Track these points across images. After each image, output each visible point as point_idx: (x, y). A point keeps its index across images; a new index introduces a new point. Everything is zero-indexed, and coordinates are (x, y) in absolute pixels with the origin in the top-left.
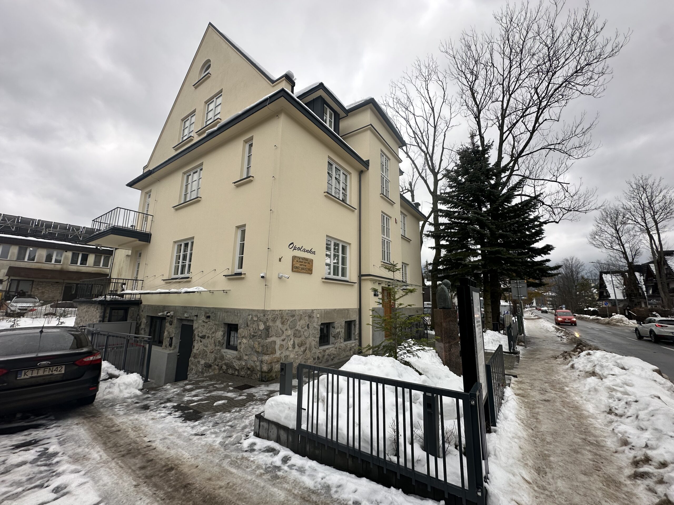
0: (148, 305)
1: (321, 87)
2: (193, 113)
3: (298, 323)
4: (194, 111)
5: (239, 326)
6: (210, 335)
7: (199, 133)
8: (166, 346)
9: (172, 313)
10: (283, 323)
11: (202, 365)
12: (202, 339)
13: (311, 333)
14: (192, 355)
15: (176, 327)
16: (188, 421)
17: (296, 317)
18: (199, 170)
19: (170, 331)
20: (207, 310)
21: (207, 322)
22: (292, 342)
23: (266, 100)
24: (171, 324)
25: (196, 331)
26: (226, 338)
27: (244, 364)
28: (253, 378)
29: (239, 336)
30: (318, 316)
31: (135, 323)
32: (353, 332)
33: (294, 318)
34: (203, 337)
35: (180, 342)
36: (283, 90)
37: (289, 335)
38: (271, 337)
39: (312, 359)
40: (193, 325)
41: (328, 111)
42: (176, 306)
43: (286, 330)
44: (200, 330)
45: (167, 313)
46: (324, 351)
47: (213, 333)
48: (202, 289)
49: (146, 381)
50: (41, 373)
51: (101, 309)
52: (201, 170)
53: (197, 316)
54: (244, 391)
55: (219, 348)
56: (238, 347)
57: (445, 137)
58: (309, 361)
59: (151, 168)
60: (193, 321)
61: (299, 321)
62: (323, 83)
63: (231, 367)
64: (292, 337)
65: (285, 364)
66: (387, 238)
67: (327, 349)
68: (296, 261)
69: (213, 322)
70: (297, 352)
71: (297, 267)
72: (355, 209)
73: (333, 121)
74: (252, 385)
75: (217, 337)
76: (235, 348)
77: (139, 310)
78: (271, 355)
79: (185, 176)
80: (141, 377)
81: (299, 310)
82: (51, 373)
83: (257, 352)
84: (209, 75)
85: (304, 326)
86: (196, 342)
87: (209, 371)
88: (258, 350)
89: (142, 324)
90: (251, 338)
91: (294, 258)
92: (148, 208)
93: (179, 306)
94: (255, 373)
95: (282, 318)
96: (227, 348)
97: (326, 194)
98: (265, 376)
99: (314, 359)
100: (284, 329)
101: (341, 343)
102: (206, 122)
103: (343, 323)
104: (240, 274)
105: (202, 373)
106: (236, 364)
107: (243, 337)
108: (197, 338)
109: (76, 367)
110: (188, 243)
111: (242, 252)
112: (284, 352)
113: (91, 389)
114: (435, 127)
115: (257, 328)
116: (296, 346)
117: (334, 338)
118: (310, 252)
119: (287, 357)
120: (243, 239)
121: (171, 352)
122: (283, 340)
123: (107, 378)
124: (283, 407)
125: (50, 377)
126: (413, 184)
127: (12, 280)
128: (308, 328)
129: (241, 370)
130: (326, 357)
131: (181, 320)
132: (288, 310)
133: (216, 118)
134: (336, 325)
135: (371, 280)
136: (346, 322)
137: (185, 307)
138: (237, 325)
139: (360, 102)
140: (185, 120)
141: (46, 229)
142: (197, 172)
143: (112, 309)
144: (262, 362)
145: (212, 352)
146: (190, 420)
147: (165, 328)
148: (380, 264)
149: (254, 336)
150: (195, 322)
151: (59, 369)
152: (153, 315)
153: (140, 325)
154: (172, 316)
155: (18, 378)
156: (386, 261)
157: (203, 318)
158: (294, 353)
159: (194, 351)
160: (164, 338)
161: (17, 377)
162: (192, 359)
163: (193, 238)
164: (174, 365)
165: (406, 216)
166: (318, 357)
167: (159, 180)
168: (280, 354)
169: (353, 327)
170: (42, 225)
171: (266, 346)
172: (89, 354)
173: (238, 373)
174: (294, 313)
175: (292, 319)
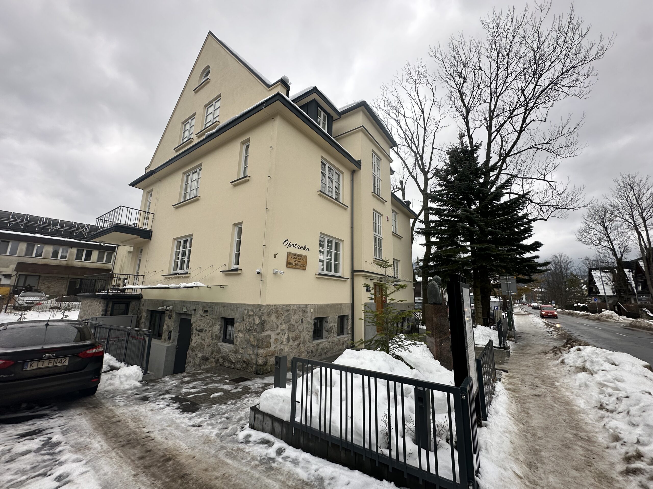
0: (149, 300)
1: (315, 91)
2: (193, 116)
3: (293, 318)
4: (194, 114)
5: (235, 320)
6: (207, 329)
7: (199, 135)
8: (165, 340)
9: (171, 307)
10: (277, 318)
11: (199, 357)
12: (200, 333)
13: (305, 327)
14: (189, 348)
15: (175, 321)
16: (185, 413)
17: (291, 312)
18: (198, 170)
19: (169, 324)
20: (205, 304)
21: (204, 317)
22: (286, 336)
23: (263, 103)
24: (170, 318)
25: (194, 325)
26: (222, 332)
27: (240, 357)
28: (248, 371)
29: (235, 330)
30: (312, 310)
31: (136, 317)
32: (346, 326)
33: (288, 313)
34: (201, 331)
35: (179, 336)
36: (278, 94)
37: (284, 330)
38: (266, 331)
39: (306, 353)
40: (191, 320)
41: (322, 113)
42: (175, 301)
43: (281, 324)
44: (197, 324)
45: (167, 307)
46: (318, 345)
47: (210, 326)
48: (200, 284)
49: (145, 373)
50: (46, 364)
51: (104, 303)
52: (200, 170)
53: (195, 310)
54: (240, 383)
55: (215, 341)
56: (235, 341)
57: (434, 137)
58: (303, 355)
59: (152, 168)
60: (191, 315)
61: (294, 315)
62: (317, 87)
63: (227, 360)
64: (286, 331)
65: (280, 358)
66: (379, 235)
67: (321, 343)
68: (290, 257)
69: (211, 316)
70: (291, 346)
71: (291, 264)
72: (348, 207)
73: (326, 123)
74: (247, 378)
75: (214, 331)
76: (231, 342)
77: (140, 304)
78: (267, 349)
79: (185, 176)
80: (141, 369)
81: (293, 305)
82: (55, 365)
83: (253, 346)
84: (208, 80)
85: (298, 320)
86: (194, 335)
87: (206, 363)
88: (253, 344)
89: (143, 318)
90: (247, 332)
91: (289, 254)
92: (149, 206)
93: (178, 301)
94: (251, 366)
95: (277, 312)
96: (224, 341)
97: (320, 193)
98: (260, 369)
99: (308, 353)
100: (279, 324)
101: (334, 337)
102: (205, 125)
103: (336, 318)
104: (237, 270)
105: (200, 365)
106: (233, 357)
107: (239, 331)
108: (195, 331)
109: (79, 359)
110: (187, 240)
111: (239, 249)
112: (279, 346)
113: (93, 380)
114: (425, 128)
115: (253, 322)
116: (291, 340)
117: (327, 333)
118: (304, 248)
119: (281, 350)
120: (240, 236)
121: (170, 345)
122: (278, 334)
123: (108, 370)
124: (278, 400)
125: (55, 368)
126: (404, 183)
127: (20, 275)
128: (302, 322)
129: (237, 363)
130: (319, 351)
131: (180, 314)
132: (283, 305)
133: (215, 121)
134: (329, 319)
135: (363, 276)
136: (339, 317)
137: (184, 302)
138: (233, 319)
139: (352, 104)
140: (185, 123)
141: (53, 227)
142: (196, 172)
143: (114, 303)
144: (257, 355)
145: (210, 346)
146: (188, 412)
147: (164, 322)
148: (372, 260)
149: (250, 330)
150: (193, 316)
151: (63, 361)
152: (152, 309)
153: (141, 319)
154: (171, 310)
155: (24, 370)
156: (378, 258)
157: (201, 312)
158: (289, 347)
159: (192, 344)
160: (164, 331)
161: (23, 368)
162: (189, 352)
163: (192, 235)
164: (172, 358)
165: (397, 213)
166: (312, 351)
167: (160, 180)
168: (275, 348)
169: (346, 321)
170: (49, 223)
171: (262, 340)
172: (92, 346)
173: (235, 366)
174: (288, 308)
175: (286, 314)
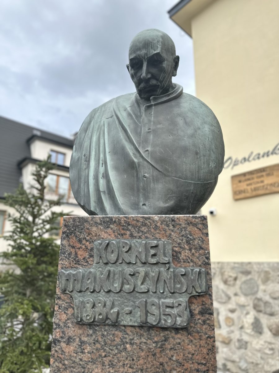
3: (262, 287)
10: (226, 282)
17: (255, 276)
33: (249, 277)
37: (244, 306)
43: (236, 295)
61: (263, 283)
64: (250, 309)
68: (237, 182)
71: (241, 192)
81: (260, 263)
91: (233, 178)
95: (223, 274)
100: (230, 293)
116: (266, 330)
122: (232, 311)
168: (229, 333)
174: (248, 268)
175: (244, 278)
